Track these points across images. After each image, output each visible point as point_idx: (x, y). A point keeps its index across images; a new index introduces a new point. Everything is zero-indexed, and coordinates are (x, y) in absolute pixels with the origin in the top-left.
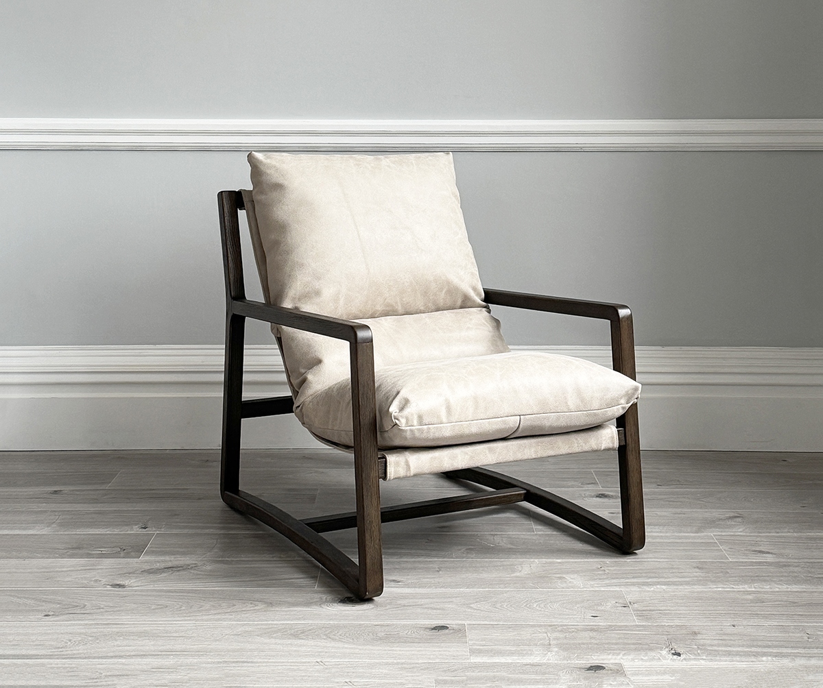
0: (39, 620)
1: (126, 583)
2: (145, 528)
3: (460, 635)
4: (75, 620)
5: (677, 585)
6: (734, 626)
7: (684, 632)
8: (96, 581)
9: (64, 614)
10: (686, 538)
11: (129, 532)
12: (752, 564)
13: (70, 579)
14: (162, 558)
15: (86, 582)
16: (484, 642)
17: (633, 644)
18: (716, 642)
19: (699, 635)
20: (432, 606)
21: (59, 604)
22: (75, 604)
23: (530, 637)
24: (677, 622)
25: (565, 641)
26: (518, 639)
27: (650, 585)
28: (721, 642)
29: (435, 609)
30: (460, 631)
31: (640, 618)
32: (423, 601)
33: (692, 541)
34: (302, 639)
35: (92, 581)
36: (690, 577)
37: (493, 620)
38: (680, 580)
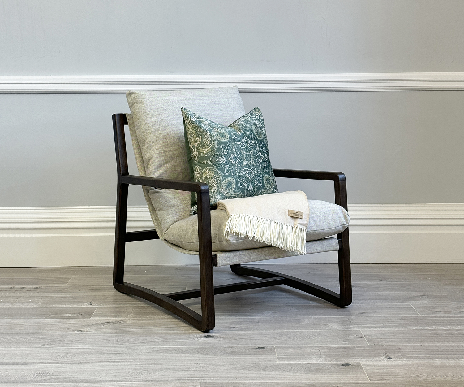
0: (40, 347)
1: (85, 330)
2: (91, 304)
3: (272, 351)
4: (60, 347)
5: (390, 327)
6: (421, 345)
7: (394, 348)
8: (68, 329)
9: (53, 344)
10: (396, 305)
11: (82, 306)
12: (432, 317)
13: (53, 328)
14: (103, 318)
15: (62, 329)
16: (285, 354)
17: (366, 354)
18: (411, 353)
19: (402, 350)
20: (256, 338)
21: (50, 339)
22: (59, 340)
23: (310, 352)
24: (390, 344)
25: (329, 353)
26: (304, 353)
27: (375, 327)
28: (413, 352)
29: (257, 340)
30: (272, 350)
31: (369, 342)
32: (250, 336)
33: (399, 307)
34: (186, 354)
35: (66, 329)
36: (397, 324)
37: (289, 344)
38: (392, 325)
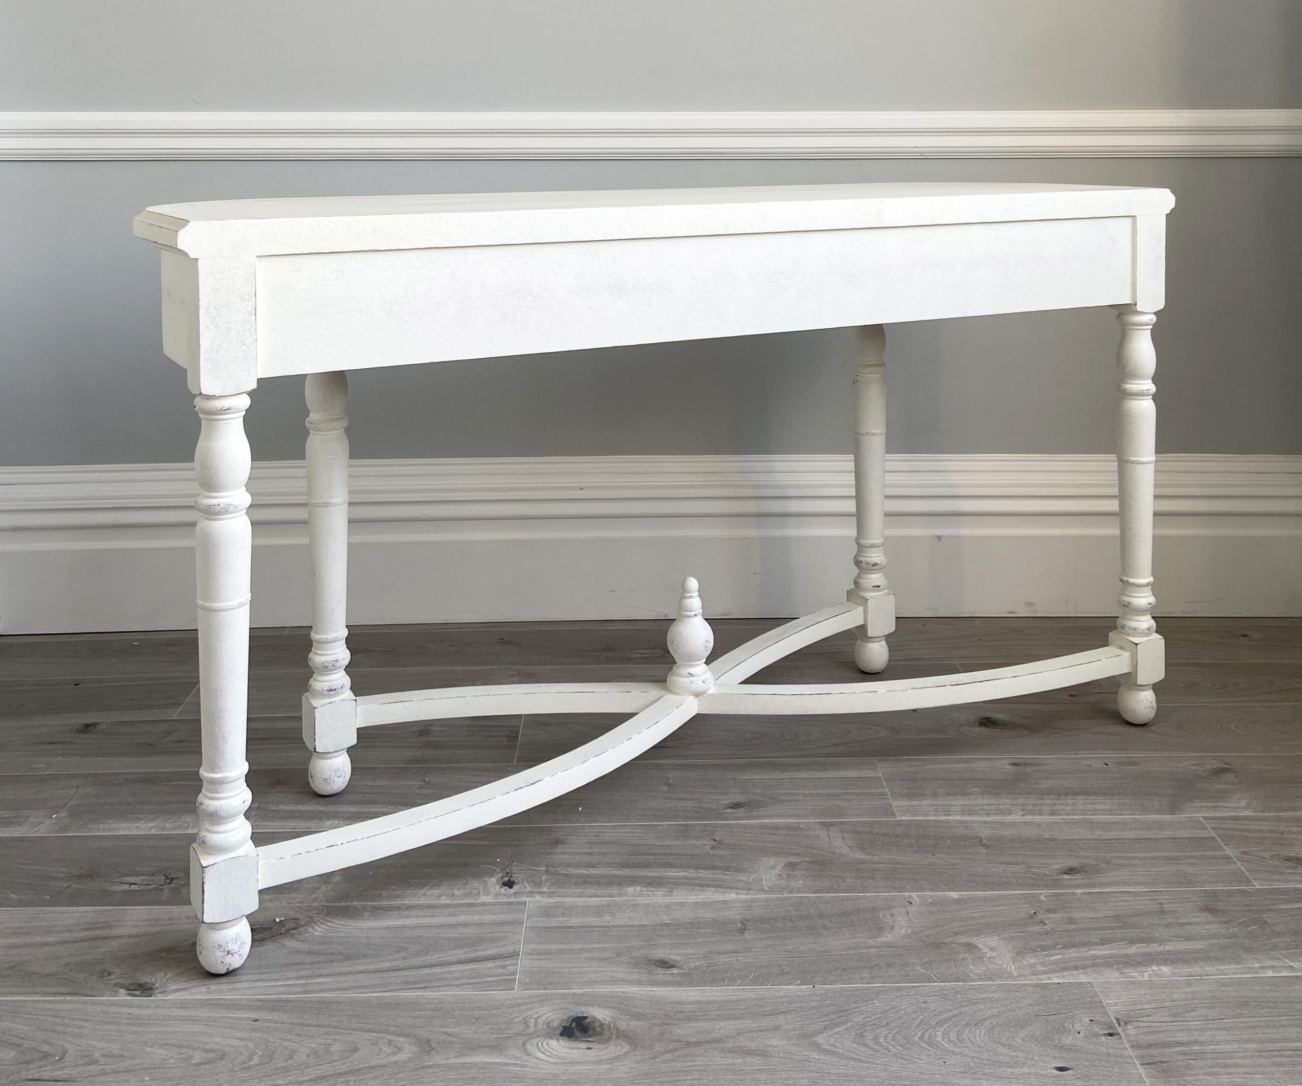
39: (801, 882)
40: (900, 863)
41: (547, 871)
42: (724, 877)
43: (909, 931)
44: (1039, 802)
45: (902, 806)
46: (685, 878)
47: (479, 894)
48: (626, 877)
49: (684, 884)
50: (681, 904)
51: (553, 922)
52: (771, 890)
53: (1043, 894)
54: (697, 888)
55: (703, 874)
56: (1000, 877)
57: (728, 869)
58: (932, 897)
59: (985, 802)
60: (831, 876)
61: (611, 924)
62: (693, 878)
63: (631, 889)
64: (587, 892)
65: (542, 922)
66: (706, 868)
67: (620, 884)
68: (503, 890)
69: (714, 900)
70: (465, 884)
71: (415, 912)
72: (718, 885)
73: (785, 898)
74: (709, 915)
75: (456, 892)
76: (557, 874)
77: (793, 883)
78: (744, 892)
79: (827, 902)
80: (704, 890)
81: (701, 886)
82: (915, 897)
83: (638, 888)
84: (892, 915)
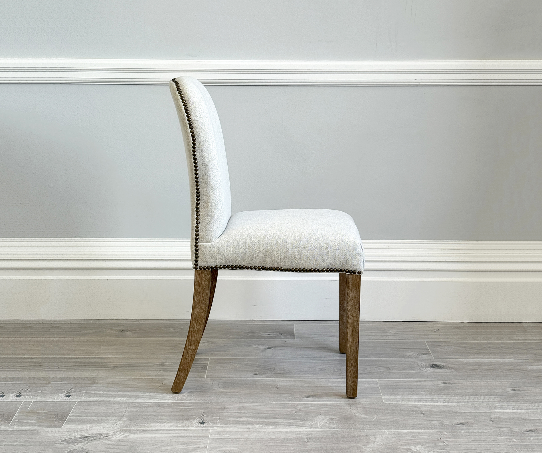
39: (335, 425)
40: (382, 419)
41: (219, 418)
42: (301, 423)
43: (382, 443)
44: (452, 398)
45: (387, 398)
46: (283, 423)
47: (189, 426)
48: (255, 422)
49: (281, 424)
50: (280, 432)
51: (222, 437)
52: (321, 428)
53: (445, 432)
54: (288, 426)
55: (291, 421)
56: (428, 425)
57: (302, 420)
58: (394, 432)
59: (427, 397)
60: (350, 423)
61: (248, 438)
62: (286, 423)
63: (257, 426)
64: (238, 426)
65: (217, 437)
66: (292, 419)
67: (252, 424)
68: (199, 425)
69: (295, 431)
70: (182, 422)
71: (160, 432)
72: (297, 425)
73: (327, 431)
74: (292, 436)
75: (178, 425)
76: (224, 419)
77: (331, 425)
78: (308, 428)
79: (346, 432)
80: (290, 427)
81: (290, 425)
82: (387, 432)
83: (261, 426)
84: (375, 438)
